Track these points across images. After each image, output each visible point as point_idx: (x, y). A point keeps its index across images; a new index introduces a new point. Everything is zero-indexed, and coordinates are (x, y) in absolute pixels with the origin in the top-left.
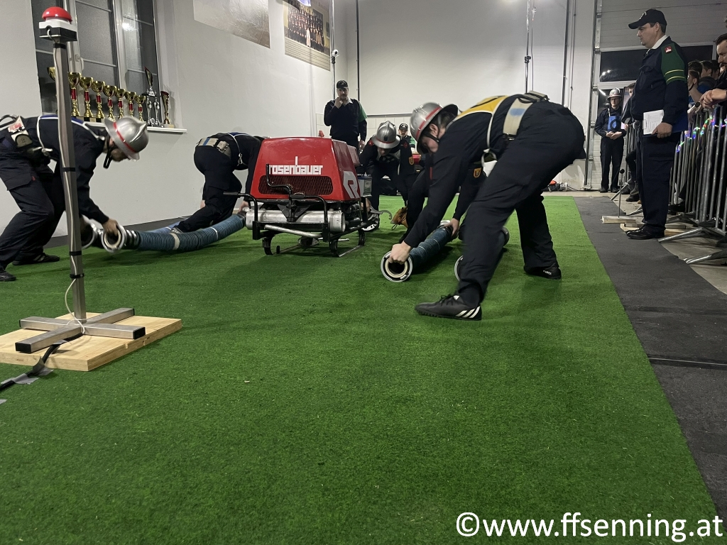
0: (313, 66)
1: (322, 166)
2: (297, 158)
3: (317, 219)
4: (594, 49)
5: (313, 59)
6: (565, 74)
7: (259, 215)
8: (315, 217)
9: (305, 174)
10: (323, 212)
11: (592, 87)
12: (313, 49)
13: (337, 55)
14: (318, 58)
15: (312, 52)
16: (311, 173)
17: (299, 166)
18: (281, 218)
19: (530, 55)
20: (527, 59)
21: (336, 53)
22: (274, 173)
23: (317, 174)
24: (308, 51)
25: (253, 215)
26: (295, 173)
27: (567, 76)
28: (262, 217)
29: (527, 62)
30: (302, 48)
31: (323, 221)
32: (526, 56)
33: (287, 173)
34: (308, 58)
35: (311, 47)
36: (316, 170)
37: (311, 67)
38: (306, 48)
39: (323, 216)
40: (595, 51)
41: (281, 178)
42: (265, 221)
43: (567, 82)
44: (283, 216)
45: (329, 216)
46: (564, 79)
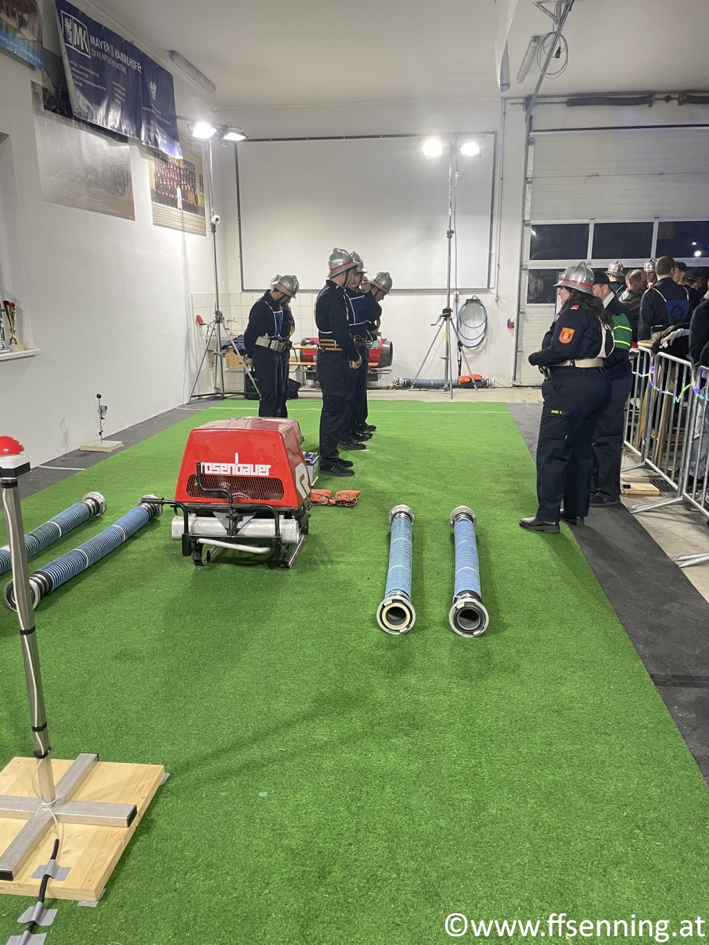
0: (185, 233)
1: (269, 466)
2: (237, 455)
3: (265, 530)
4: (524, 221)
5: (186, 226)
6: (490, 249)
7: (190, 523)
8: (263, 528)
9: (248, 474)
10: (274, 520)
11: (521, 266)
12: (185, 212)
13: (218, 222)
14: (191, 222)
15: (185, 216)
16: (255, 474)
17: (241, 466)
18: (218, 528)
19: (453, 228)
20: (450, 233)
21: (217, 219)
22: (206, 472)
23: (264, 474)
24: (180, 215)
25: (182, 523)
26: (235, 473)
27: (493, 251)
28: (192, 527)
29: (450, 237)
30: (173, 213)
31: (272, 534)
32: (448, 229)
33: (226, 473)
34: (180, 224)
35: (183, 209)
36: (263, 470)
37: (184, 236)
38: (176, 213)
39: (274, 526)
40: (525, 224)
41: (215, 479)
42: (197, 531)
43: (493, 258)
44: (220, 525)
45: (281, 526)
46: (490, 254)
